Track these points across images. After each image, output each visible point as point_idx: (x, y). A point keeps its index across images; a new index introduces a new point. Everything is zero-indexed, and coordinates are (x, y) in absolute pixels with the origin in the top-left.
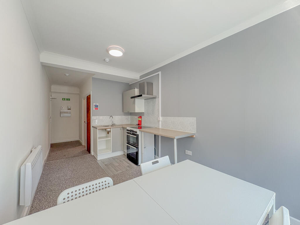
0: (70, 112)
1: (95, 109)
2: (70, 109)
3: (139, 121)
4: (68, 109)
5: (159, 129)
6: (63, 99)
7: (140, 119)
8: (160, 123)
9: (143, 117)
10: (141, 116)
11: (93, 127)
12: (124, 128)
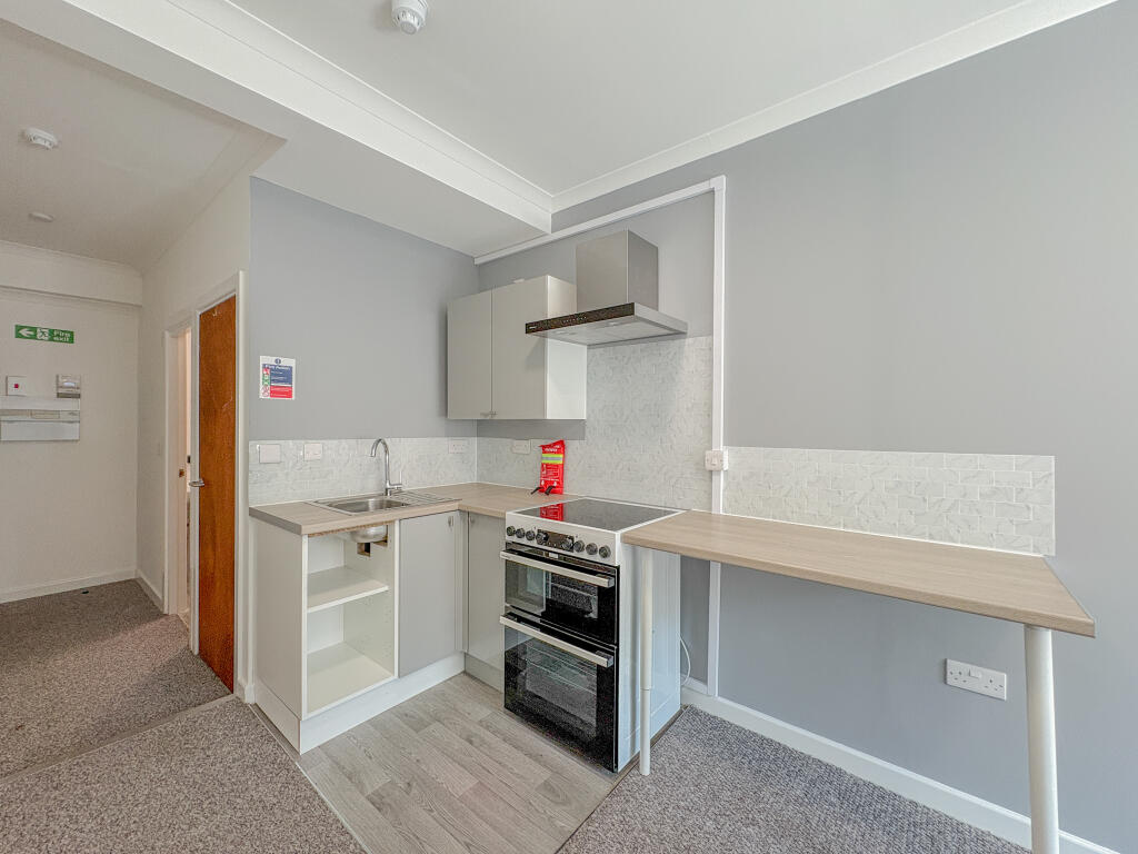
0: (72, 413)
1: (274, 393)
2: (78, 396)
3: (547, 467)
4: (59, 395)
5: (708, 517)
6: (23, 332)
7: (556, 459)
8: (720, 482)
9: (571, 446)
10: (561, 443)
11: (253, 513)
12: (470, 517)
